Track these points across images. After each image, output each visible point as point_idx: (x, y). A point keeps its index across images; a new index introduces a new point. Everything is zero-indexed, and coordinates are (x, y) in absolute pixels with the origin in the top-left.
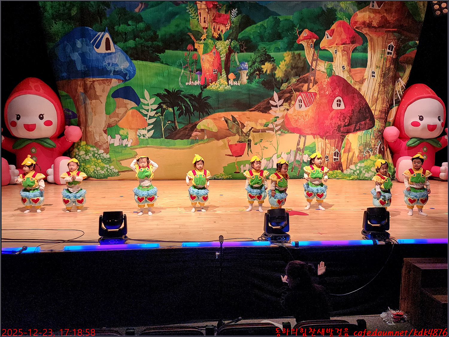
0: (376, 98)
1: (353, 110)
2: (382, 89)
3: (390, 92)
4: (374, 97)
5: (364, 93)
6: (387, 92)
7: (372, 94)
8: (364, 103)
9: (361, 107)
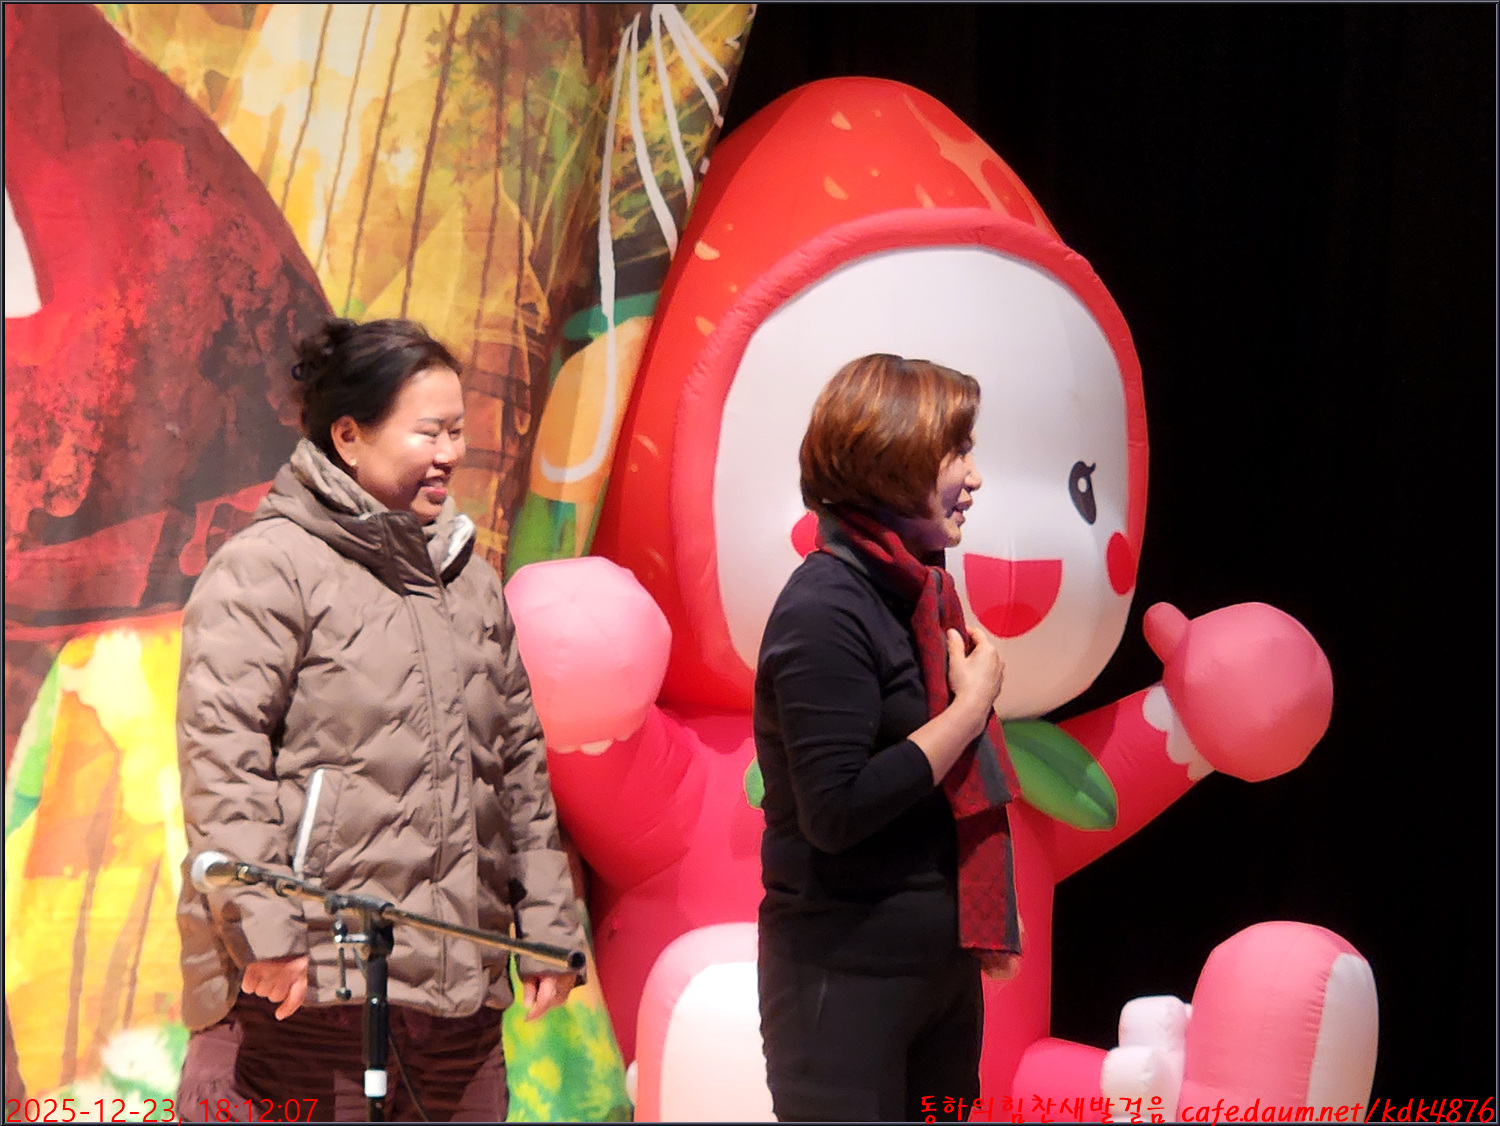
0: (406, 207)
1: (133, 344)
2: (466, 110)
3: (557, 152)
4: (388, 193)
5: (273, 143)
6: (527, 147)
7: (354, 161)
8: (274, 257)
9: (228, 303)
